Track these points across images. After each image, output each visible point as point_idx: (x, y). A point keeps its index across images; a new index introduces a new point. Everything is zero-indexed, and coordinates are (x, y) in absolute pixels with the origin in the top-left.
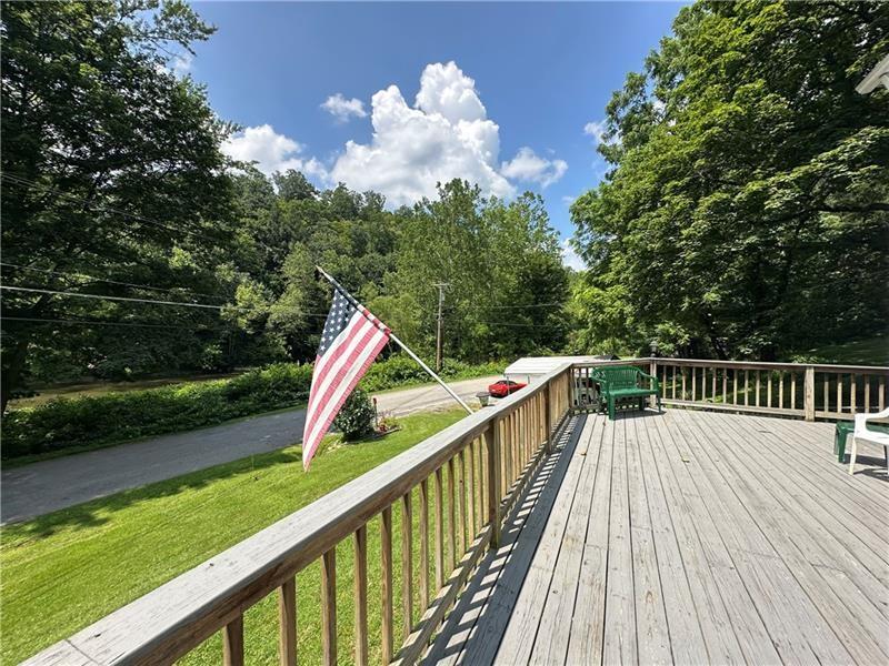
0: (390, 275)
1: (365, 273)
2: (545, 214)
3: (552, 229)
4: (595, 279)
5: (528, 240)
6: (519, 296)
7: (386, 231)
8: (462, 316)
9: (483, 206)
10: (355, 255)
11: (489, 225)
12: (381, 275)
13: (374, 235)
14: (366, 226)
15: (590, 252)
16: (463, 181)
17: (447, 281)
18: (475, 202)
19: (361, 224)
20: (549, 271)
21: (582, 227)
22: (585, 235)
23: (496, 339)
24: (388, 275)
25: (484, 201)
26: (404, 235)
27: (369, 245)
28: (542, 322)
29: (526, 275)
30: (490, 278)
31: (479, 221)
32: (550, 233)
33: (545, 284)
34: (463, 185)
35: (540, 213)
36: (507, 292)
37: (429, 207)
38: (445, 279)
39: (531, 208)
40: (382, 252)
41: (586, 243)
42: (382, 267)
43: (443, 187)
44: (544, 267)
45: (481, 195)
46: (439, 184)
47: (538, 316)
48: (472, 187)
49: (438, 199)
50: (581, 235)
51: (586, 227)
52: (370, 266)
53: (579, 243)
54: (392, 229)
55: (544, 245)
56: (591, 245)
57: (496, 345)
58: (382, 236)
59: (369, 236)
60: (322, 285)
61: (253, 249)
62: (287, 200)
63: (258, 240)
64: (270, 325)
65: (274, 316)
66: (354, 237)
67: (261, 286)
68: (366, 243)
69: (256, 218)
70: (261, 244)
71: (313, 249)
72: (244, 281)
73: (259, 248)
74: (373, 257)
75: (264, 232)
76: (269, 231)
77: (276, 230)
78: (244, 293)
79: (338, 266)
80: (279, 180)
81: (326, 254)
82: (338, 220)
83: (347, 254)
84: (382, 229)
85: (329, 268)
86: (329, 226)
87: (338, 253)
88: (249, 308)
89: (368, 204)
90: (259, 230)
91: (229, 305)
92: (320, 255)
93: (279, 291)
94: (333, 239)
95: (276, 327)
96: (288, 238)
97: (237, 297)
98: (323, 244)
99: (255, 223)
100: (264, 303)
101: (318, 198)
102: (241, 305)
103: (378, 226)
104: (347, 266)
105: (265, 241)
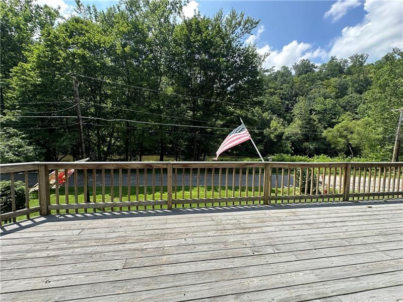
1: (344, 107)
7: (365, 78)
10: (337, 98)
12: (357, 107)
13: (354, 82)
24: (362, 107)
40: (359, 92)
42: (358, 102)
54: (371, 75)
58: (362, 82)
59: (350, 84)
60: (314, 117)
61: (280, 104)
62: (298, 77)
63: (282, 99)
64: (284, 137)
65: (286, 133)
66: (338, 86)
67: (282, 120)
68: (347, 89)
69: (282, 89)
70: (283, 101)
71: (310, 99)
72: (274, 118)
73: (282, 103)
74: (351, 97)
75: (285, 95)
76: (288, 93)
77: (291, 93)
78: (274, 124)
79: (325, 105)
80: (296, 67)
81: (317, 100)
82: (328, 79)
83: (331, 98)
84: (361, 77)
85: (318, 107)
86: (322, 84)
87: (325, 98)
88: (275, 130)
89: (352, 64)
90: (283, 94)
91: (267, 129)
92: (314, 101)
93: (290, 121)
94: (323, 91)
95: (287, 138)
96: (296, 95)
97: (271, 126)
98: (316, 94)
99: (281, 92)
100: (282, 127)
101: (317, 70)
102: (272, 129)
103: (359, 76)
104: (330, 105)
105: (286, 99)
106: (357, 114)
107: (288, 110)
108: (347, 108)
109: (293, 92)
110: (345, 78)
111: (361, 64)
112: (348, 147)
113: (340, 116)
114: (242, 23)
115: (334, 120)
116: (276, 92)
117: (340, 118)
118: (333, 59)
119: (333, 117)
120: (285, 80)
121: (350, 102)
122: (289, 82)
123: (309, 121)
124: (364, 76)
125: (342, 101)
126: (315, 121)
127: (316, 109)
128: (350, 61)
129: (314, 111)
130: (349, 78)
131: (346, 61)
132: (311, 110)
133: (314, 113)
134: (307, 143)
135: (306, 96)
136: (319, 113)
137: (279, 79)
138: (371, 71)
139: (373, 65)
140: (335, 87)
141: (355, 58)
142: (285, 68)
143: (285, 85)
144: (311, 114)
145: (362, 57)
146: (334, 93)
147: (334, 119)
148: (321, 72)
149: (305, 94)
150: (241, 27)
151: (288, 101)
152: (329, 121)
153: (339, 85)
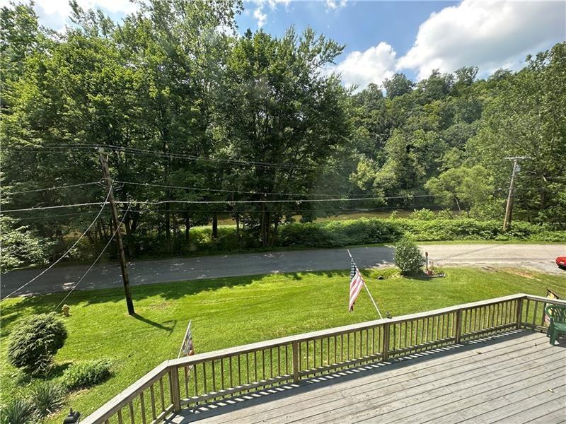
1: (449, 142)
7: (474, 101)
10: (440, 129)
12: (464, 141)
13: (462, 107)
27: (456, 116)
40: (469, 121)
42: (467, 134)
54: (481, 98)
58: (470, 107)
59: (457, 108)
60: (412, 155)
61: (368, 137)
62: (391, 99)
63: (371, 131)
64: (375, 184)
65: (378, 180)
66: (442, 113)
67: (371, 160)
68: (452, 116)
69: (370, 117)
70: (373, 133)
71: (407, 131)
72: (362, 159)
73: (371, 136)
74: (458, 127)
75: (375, 124)
76: (378, 123)
77: (383, 122)
78: (361, 167)
79: (425, 140)
80: (387, 84)
81: (416, 133)
82: (430, 102)
83: (434, 130)
84: (470, 100)
85: (418, 143)
86: (421, 110)
87: (426, 130)
88: (364, 175)
89: (458, 80)
90: (372, 124)
91: (353, 174)
92: (412, 134)
93: (382, 162)
94: (423, 120)
95: (379, 186)
96: (389, 126)
97: (358, 169)
98: (415, 125)
99: (370, 121)
100: (372, 171)
101: (415, 89)
102: (359, 173)
103: (467, 98)
104: (433, 140)
105: (376, 131)
106: (464, 150)
107: (379, 145)
108: (453, 142)
109: (386, 121)
110: (450, 100)
111: (470, 82)
112: (455, 201)
113: (444, 154)
114: (323, 50)
115: (436, 160)
116: (363, 120)
117: (444, 157)
118: (435, 73)
119: (436, 155)
120: (374, 105)
121: (457, 135)
122: (380, 106)
123: (406, 162)
124: (473, 98)
125: (447, 133)
126: (414, 161)
127: (415, 145)
128: (456, 76)
129: (413, 147)
130: (455, 100)
131: (451, 77)
132: (408, 147)
133: (413, 150)
134: (405, 192)
135: (401, 127)
136: (419, 150)
137: (366, 103)
138: (482, 92)
139: (485, 81)
140: (438, 114)
141: (462, 73)
142: (373, 86)
143: (375, 112)
144: (408, 152)
145: (471, 70)
146: (437, 123)
147: (437, 158)
148: (420, 91)
149: (400, 124)
150: (321, 53)
151: (379, 134)
152: (431, 161)
153: (443, 110)
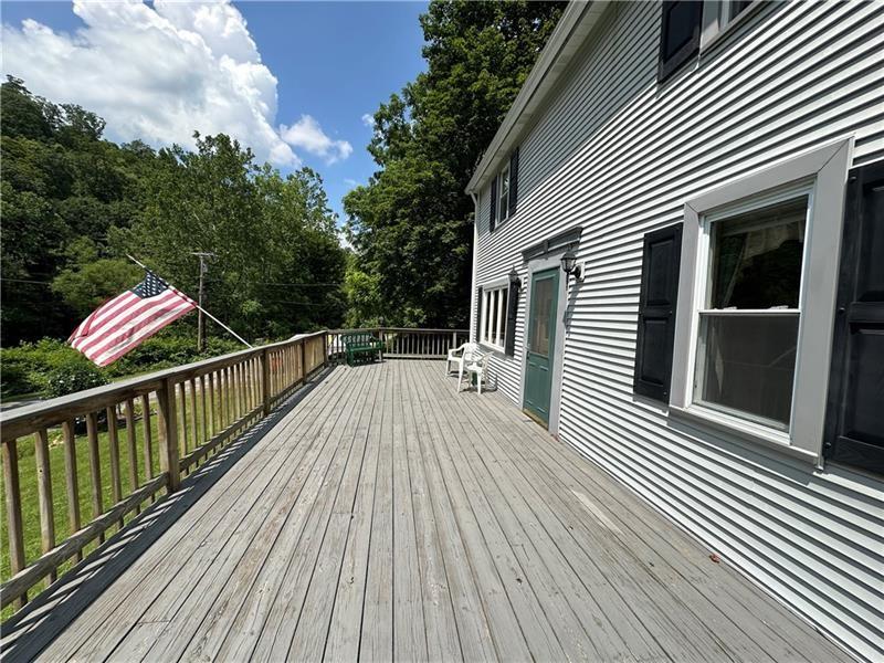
0: (120, 231)
1: (73, 223)
2: (324, 194)
3: (331, 211)
4: (363, 265)
5: (305, 216)
6: (295, 274)
7: (109, 170)
8: (229, 290)
9: (256, 173)
10: (50, 195)
11: (263, 195)
12: (103, 229)
13: (86, 171)
14: (70, 155)
15: (359, 241)
16: (232, 140)
17: (210, 251)
18: (246, 166)
19: (59, 150)
20: (327, 251)
21: (352, 218)
22: (355, 226)
23: (271, 316)
24: (115, 232)
25: (256, 168)
26: (140, 181)
27: (78, 183)
28: (320, 301)
29: (303, 253)
30: (264, 252)
31: (249, 187)
32: (329, 214)
33: (324, 263)
34: (232, 144)
35: (318, 192)
36: (283, 267)
37: (182, 158)
38: (207, 247)
39: (310, 185)
40: (102, 198)
41: (356, 233)
42: (105, 219)
43: (203, 139)
44: (322, 247)
45: (253, 161)
46: (197, 135)
47: (316, 294)
48: (243, 149)
49: (196, 151)
50: (351, 225)
51: (357, 219)
52: (82, 214)
53: (349, 232)
54: (120, 169)
55: (322, 225)
56: (360, 235)
57: (270, 323)
58: (102, 176)
59: (77, 171)
66: (47, 167)
68: (70, 180)
74: (85, 202)
83: (36, 192)
84: (101, 165)
103: (94, 161)
104: (37, 210)
106: (105, 244)
108: (80, 227)
111: (94, 136)
113: (66, 242)
117: (68, 249)
119: (49, 241)
121: (87, 216)
124: (105, 165)
125: (65, 207)
131: (54, 110)
139: (117, 147)
140: (39, 166)
141: (76, 114)
145: (92, 118)
146: (40, 182)
147: (53, 247)
152: (38, 252)
153: (49, 163)
